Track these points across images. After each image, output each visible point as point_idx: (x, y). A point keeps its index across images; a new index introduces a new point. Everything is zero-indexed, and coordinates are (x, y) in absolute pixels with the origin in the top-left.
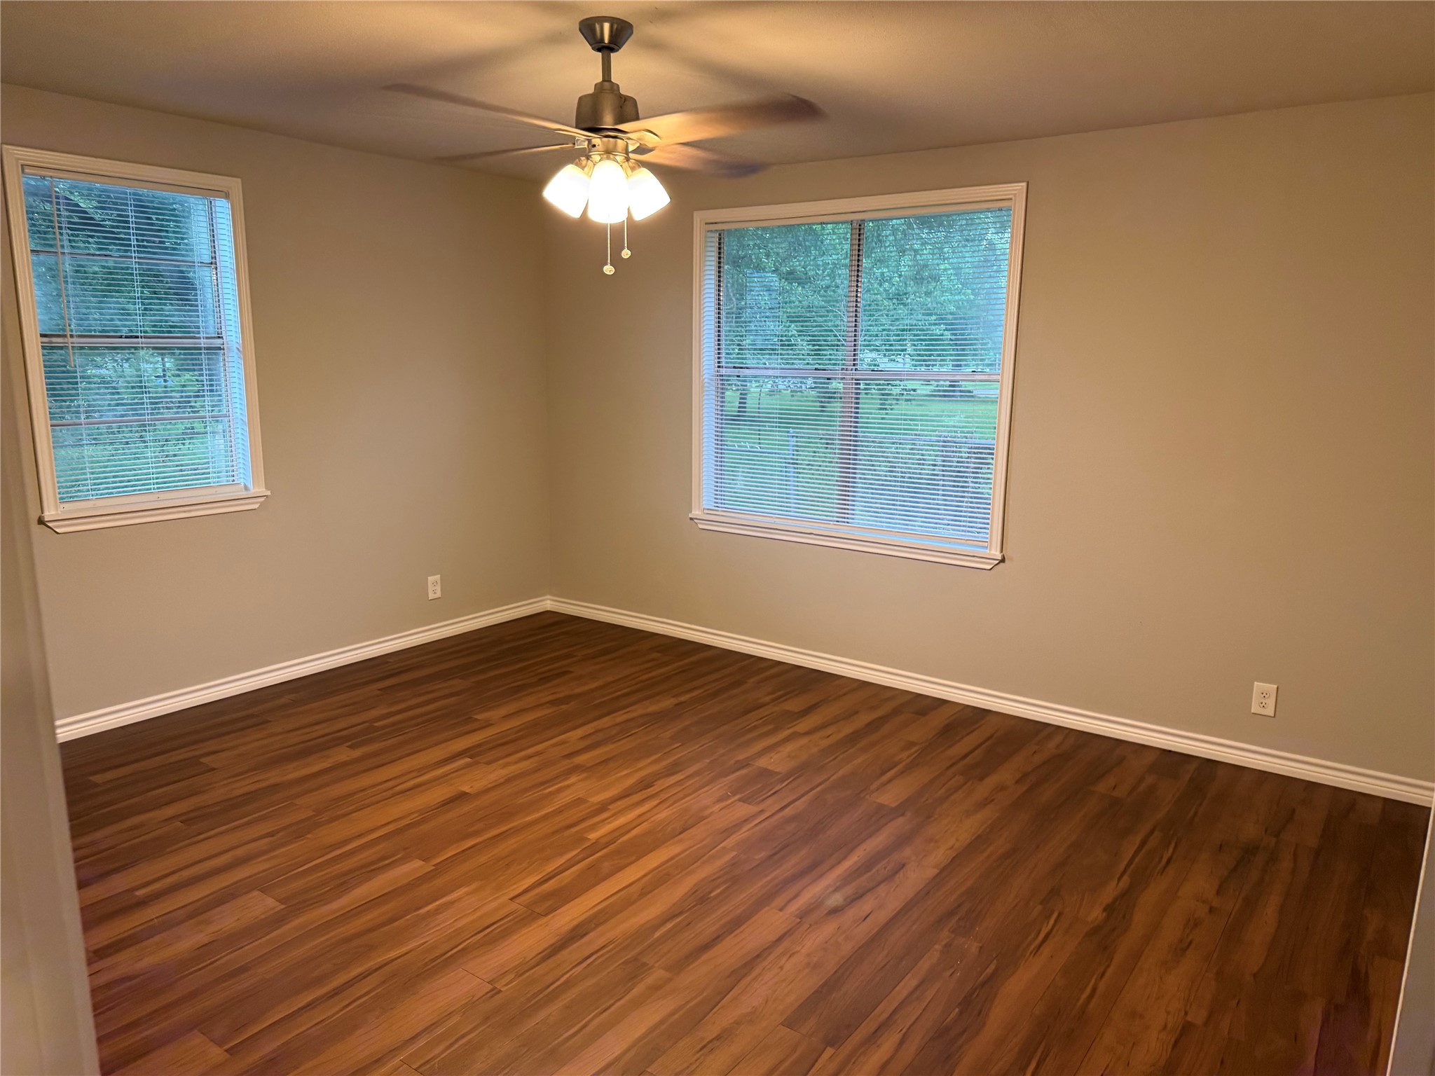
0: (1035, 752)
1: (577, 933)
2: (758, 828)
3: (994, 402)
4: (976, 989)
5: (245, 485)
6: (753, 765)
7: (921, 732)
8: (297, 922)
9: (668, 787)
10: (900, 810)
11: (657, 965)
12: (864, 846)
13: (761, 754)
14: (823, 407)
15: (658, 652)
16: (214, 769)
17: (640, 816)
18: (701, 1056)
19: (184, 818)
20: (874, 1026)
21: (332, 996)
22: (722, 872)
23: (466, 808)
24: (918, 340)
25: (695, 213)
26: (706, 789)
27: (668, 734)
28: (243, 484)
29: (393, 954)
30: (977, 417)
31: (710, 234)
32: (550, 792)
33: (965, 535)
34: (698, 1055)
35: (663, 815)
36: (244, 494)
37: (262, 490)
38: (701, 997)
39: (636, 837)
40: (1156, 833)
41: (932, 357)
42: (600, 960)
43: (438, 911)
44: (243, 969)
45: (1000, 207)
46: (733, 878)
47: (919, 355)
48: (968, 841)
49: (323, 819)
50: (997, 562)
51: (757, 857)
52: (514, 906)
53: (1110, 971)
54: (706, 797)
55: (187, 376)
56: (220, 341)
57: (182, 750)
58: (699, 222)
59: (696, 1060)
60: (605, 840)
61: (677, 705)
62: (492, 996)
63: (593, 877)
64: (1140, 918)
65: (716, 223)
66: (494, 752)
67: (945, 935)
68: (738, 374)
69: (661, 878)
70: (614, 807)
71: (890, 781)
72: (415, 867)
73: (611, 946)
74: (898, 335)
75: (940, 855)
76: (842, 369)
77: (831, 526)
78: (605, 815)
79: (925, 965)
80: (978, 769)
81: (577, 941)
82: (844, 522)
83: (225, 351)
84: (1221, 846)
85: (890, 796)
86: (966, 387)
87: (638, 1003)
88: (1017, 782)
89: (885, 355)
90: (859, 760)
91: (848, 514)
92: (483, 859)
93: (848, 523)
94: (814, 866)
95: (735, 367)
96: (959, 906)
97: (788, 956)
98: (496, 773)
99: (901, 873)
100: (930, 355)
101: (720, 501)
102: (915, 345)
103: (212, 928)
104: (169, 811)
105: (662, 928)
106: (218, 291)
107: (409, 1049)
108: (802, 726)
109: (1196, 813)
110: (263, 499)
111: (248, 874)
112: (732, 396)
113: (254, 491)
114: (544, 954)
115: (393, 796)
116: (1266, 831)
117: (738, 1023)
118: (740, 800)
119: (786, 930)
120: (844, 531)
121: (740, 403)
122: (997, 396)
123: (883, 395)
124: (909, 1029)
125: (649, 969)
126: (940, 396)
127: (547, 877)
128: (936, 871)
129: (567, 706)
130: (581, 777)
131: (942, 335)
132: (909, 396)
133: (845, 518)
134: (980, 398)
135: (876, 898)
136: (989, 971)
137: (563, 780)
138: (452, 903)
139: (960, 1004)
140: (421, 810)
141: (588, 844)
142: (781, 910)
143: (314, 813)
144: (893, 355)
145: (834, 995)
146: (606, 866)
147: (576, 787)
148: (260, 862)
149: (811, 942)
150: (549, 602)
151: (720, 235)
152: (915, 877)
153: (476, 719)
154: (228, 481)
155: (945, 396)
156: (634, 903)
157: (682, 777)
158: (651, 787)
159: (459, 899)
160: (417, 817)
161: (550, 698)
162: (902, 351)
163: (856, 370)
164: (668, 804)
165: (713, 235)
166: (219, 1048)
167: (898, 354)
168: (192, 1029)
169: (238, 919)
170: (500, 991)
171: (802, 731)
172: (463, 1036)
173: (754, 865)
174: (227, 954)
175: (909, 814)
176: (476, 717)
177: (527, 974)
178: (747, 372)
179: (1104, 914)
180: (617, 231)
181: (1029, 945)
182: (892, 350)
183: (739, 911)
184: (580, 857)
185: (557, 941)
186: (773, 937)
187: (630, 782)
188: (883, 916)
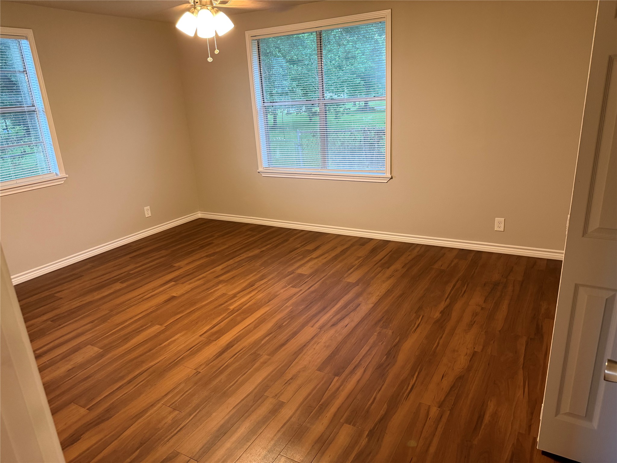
0: (409, 255)
1: (229, 346)
2: (300, 297)
3: (383, 111)
4: (392, 348)
5: (56, 173)
6: (296, 273)
7: (363, 252)
8: (109, 355)
9: (261, 285)
10: (357, 284)
11: (264, 354)
12: (343, 299)
13: (299, 267)
14: (311, 119)
15: (250, 231)
16: (62, 298)
17: (250, 297)
18: (286, 386)
19: (52, 320)
20: (353, 366)
21: (129, 383)
22: (287, 315)
23: (175, 302)
24: (349, 86)
25: (246, 32)
26: (277, 284)
27: (258, 264)
28: (55, 173)
29: (152, 364)
30: (377, 119)
31: (253, 41)
32: (211, 292)
33: (376, 169)
34: (284, 387)
35: (260, 296)
36: (56, 177)
37: (64, 175)
38: (283, 364)
39: (249, 306)
40: (459, 281)
41: (356, 94)
42: (240, 355)
43: (169, 344)
44: (88, 377)
45: (380, 21)
46: (292, 317)
47: (350, 93)
48: (385, 292)
49: (114, 313)
50: (390, 179)
51: (300, 308)
52: (202, 338)
53: (444, 336)
54: (277, 287)
55: (18, 128)
56: (34, 108)
57: (46, 292)
58: (248, 36)
59: (284, 388)
60: (237, 309)
61: (261, 252)
62: (197, 375)
63: (234, 324)
64: (455, 315)
65: (255, 36)
66: (184, 279)
67: (378, 329)
68: (273, 105)
69: (262, 321)
70: (239, 295)
71: (352, 273)
72: (156, 328)
73: (244, 349)
74: (341, 85)
75: (374, 299)
76: (318, 100)
77: (319, 170)
78: (236, 299)
79: (371, 341)
80: (386, 264)
81: (230, 349)
82: (325, 168)
83: (37, 112)
84: (485, 284)
85: (352, 279)
86: (371, 106)
87: (257, 370)
88: (402, 268)
89: (335, 94)
90: (339, 266)
91: (326, 164)
92: (186, 321)
93: (326, 168)
94: (324, 308)
95: (271, 102)
96: (383, 317)
97: (316, 344)
98: (187, 287)
99: (359, 307)
100: (355, 93)
101: (270, 163)
102: (348, 88)
103: (72, 363)
104: (45, 318)
105: (264, 340)
106: (29, 84)
107: (165, 399)
108: (314, 255)
109: (474, 272)
110: (65, 179)
111: (84, 339)
112: (270, 117)
113: (60, 176)
114: (216, 355)
115: (143, 300)
116: (502, 276)
117: (299, 372)
118: (291, 287)
119: (315, 334)
120: (325, 172)
121: (274, 120)
122: (385, 109)
123: (336, 112)
124: (367, 366)
125: (261, 356)
126: (361, 111)
127: (214, 326)
128: (373, 305)
129: (213, 257)
130: (224, 285)
131: (359, 83)
132: (348, 112)
133: (325, 166)
134: (377, 110)
135: (350, 318)
136: (397, 341)
137: (216, 287)
138: (175, 340)
139: (386, 354)
140: (156, 305)
141: (230, 310)
142: (312, 327)
143: (109, 311)
144: (339, 93)
145: (336, 357)
146: (239, 318)
147: (222, 289)
148: (88, 334)
149: (325, 338)
150: (199, 214)
151: (258, 41)
152: (364, 309)
153: (175, 266)
154: (47, 172)
155: (363, 111)
156: (252, 331)
157: (267, 280)
158: (254, 286)
159: (178, 339)
160: (154, 308)
161: (206, 254)
162: (343, 91)
163: (324, 99)
164: (262, 292)
165: (255, 41)
166: (84, 409)
167: (341, 93)
168: (70, 403)
169: (83, 358)
170: (200, 372)
171: (314, 257)
172: (187, 391)
173: (300, 311)
174: (81, 372)
175: (360, 285)
176: (174, 265)
177: (210, 364)
178: (276, 104)
179: (441, 314)
180: (212, 41)
181: (412, 329)
182: (338, 92)
183: (295, 329)
184: (227, 316)
185: (222, 350)
186: (310, 338)
187: (244, 285)
188: (353, 324)
